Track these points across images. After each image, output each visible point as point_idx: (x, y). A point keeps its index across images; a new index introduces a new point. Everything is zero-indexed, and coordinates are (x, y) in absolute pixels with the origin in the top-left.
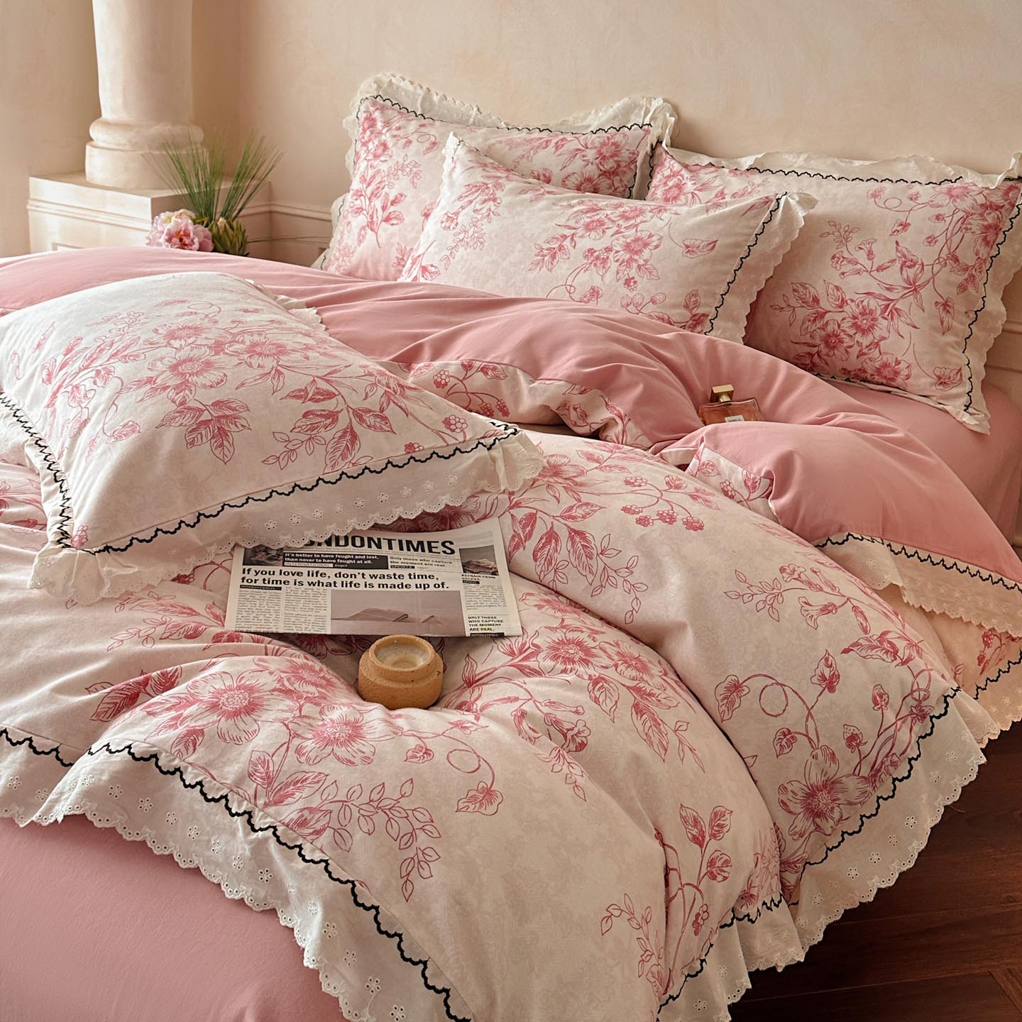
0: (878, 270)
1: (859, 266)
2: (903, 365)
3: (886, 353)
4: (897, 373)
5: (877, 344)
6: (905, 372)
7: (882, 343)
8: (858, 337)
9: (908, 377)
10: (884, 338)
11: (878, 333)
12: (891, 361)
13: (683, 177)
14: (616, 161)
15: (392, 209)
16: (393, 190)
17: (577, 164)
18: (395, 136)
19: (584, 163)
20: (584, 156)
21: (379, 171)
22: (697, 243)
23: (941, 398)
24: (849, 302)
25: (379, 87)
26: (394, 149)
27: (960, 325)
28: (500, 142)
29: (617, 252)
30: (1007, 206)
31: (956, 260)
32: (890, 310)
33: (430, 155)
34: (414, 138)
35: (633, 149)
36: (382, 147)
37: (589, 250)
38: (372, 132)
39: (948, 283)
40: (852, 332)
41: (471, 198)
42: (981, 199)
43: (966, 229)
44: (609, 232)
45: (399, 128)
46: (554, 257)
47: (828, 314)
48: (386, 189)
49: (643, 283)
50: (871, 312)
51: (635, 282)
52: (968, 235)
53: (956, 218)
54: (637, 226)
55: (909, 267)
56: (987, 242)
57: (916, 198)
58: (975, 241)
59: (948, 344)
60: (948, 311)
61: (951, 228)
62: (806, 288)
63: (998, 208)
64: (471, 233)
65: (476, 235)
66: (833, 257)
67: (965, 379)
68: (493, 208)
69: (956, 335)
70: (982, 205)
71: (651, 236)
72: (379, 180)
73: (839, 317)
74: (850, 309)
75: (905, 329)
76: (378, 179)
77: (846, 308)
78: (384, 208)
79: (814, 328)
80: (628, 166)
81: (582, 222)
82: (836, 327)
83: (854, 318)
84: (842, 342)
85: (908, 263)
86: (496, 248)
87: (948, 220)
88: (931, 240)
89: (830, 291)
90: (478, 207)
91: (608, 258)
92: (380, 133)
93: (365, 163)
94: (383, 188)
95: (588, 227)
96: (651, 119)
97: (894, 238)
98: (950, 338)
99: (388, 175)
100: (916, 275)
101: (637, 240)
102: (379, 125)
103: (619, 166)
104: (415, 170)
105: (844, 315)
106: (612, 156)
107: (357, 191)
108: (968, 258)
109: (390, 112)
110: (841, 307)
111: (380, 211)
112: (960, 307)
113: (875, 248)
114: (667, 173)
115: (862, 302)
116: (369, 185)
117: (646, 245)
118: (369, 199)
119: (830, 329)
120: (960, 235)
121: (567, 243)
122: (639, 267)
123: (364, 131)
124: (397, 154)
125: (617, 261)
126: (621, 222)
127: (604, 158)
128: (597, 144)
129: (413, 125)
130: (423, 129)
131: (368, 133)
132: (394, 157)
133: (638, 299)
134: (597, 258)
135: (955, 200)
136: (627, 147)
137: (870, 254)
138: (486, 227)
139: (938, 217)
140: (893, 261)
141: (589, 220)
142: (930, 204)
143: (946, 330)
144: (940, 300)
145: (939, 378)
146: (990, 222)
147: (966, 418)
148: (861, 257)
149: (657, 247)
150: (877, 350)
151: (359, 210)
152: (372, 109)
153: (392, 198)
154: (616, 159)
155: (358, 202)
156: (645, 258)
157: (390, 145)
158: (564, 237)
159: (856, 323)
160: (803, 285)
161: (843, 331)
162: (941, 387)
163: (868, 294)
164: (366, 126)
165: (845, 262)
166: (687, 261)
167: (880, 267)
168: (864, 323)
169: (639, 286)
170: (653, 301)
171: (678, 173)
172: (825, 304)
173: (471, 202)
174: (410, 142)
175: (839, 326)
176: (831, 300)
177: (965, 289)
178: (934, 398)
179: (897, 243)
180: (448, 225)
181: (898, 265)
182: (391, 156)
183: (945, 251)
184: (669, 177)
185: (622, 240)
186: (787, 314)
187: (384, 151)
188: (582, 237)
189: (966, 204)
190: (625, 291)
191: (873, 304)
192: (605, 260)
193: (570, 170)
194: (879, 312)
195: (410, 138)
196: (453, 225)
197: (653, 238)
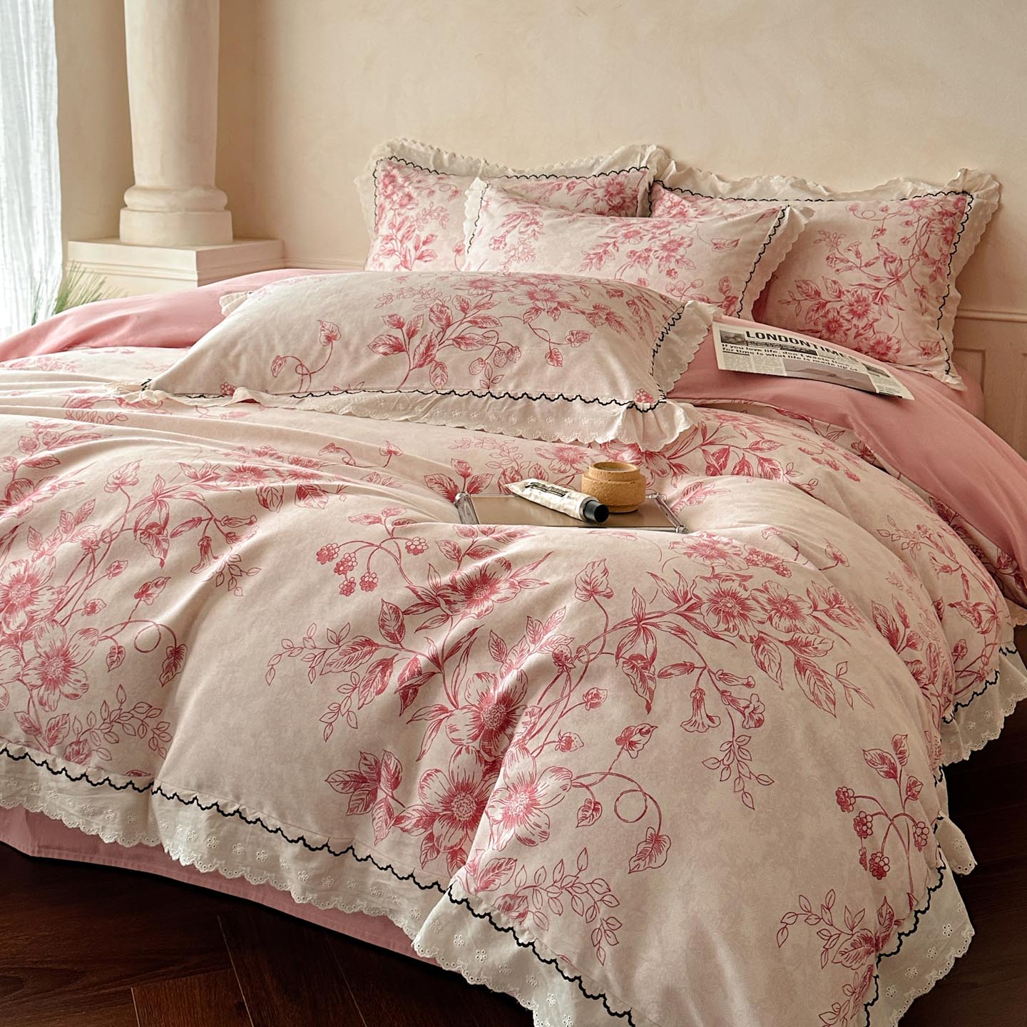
0: (866, 266)
1: (850, 264)
2: (894, 341)
3: (878, 332)
4: (889, 348)
5: (871, 325)
6: (896, 347)
7: (875, 324)
8: (855, 321)
9: (898, 350)
10: (877, 320)
11: (871, 316)
12: (883, 338)
13: (684, 206)
14: (621, 198)
15: (424, 248)
16: (423, 232)
17: (589, 202)
18: (418, 188)
19: (595, 200)
20: (594, 194)
21: (407, 218)
22: (723, 241)
23: (926, 366)
24: (845, 293)
25: (393, 150)
26: (419, 198)
27: (934, 307)
28: (516, 187)
29: (656, 251)
30: (958, 214)
31: (926, 256)
32: (880, 297)
33: (454, 201)
34: (436, 188)
35: (634, 187)
36: (407, 198)
37: (631, 252)
38: (394, 187)
39: (923, 274)
40: (849, 317)
41: (512, 224)
42: (938, 209)
43: (931, 231)
44: (646, 238)
45: (420, 182)
46: (600, 259)
47: (828, 305)
48: (417, 232)
49: (682, 272)
50: (865, 300)
51: (676, 273)
52: (932, 236)
53: (921, 224)
54: (669, 232)
55: (891, 262)
56: (947, 242)
57: (887, 210)
58: (939, 241)
59: (927, 322)
60: (924, 297)
61: (918, 231)
62: (808, 284)
63: (952, 215)
64: (521, 249)
65: (526, 251)
66: (828, 258)
67: (943, 350)
68: (537, 229)
69: (932, 315)
70: (939, 213)
71: (682, 238)
72: (409, 225)
73: (838, 305)
74: (847, 298)
75: (893, 312)
76: (407, 224)
77: (843, 298)
78: (416, 248)
79: (817, 316)
80: (631, 202)
81: (620, 233)
82: (836, 314)
83: (851, 305)
84: (842, 326)
85: (889, 259)
86: (546, 258)
87: (916, 225)
88: (905, 241)
89: (829, 285)
90: (522, 230)
91: (649, 256)
92: (403, 186)
93: (392, 212)
94: (414, 231)
95: (626, 236)
96: (647, 162)
97: (875, 241)
98: (928, 318)
99: (417, 220)
100: (897, 269)
101: (672, 242)
102: (400, 180)
103: (624, 201)
104: (442, 214)
105: (843, 303)
106: (618, 194)
107: (388, 236)
108: (935, 255)
109: (406, 169)
110: (839, 297)
111: (413, 251)
112: (932, 293)
113: (861, 249)
114: (669, 204)
115: (856, 292)
116: (399, 229)
117: (680, 245)
118: (401, 241)
119: (830, 316)
120: (926, 236)
121: (610, 248)
122: (677, 261)
123: (386, 186)
124: (423, 203)
125: (657, 258)
126: (654, 230)
127: (612, 195)
128: (604, 185)
129: (432, 179)
130: (441, 181)
131: (390, 187)
132: (420, 205)
133: (680, 285)
134: (640, 257)
135: (918, 210)
136: (630, 186)
137: (858, 254)
138: (534, 244)
139: (907, 223)
140: (877, 258)
141: (626, 231)
142: (898, 213)
143: (924, 311)
144: (918, 288)
145: (924, 350)
146: (948, 225)
147: (949, 380)
148: (851, 256)
149: (690, 246)
150: (872, 330)
151: (392, 252)
152: (389, 168)
153: (423, 239)
154: (622, 195)
155: (389, 246)
156: (681, 254)
157: (414, 194)
158: (608, 244)
159: (852, 310)
160: (805, 282)
161: (842, 317)
162: (926, 357)
163: (860, 285)
164: (387, 181)
165: (838, 262)
166: (716, 254)
167: (867, 263)
168: (860, 309)
169: (679, 275)
170: (694, 286)
171: (679, 203)
172: (825, 296)
173: (515, 227)
174: (433, 192)
175: (838, 312)
176: (830, 292)
177: (935, 279)
178: (920, 366)
179: (878, 244)
180: (496, 246)
181: (882, 261)
182: (417, 205)
183: (917, 249)
184: (671, 207)
185: (658, 243)
186: (792, 307)
187: (409, 200)
188: (623, 243)
189: (927, 212)
190: (669, 280)
191: (865, 293)
192: (646, 259)
193: (584, 206)
194: (871, 299)
195: (433, 189)
196: (501, 246)
197: (686, 240)
